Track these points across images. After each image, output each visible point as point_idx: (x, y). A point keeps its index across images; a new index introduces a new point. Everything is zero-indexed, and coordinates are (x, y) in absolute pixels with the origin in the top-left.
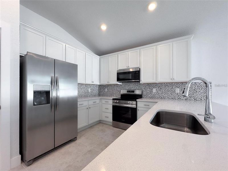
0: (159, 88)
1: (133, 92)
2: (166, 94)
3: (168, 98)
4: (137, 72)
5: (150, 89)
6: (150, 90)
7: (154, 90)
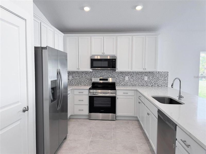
0: (131, 76)
1: (107, 80)
2: (137, 81)
3: (138, 85)
4: (113, 60)
5: (123, 76)
6: (123, 78)
7: (127, 78)
